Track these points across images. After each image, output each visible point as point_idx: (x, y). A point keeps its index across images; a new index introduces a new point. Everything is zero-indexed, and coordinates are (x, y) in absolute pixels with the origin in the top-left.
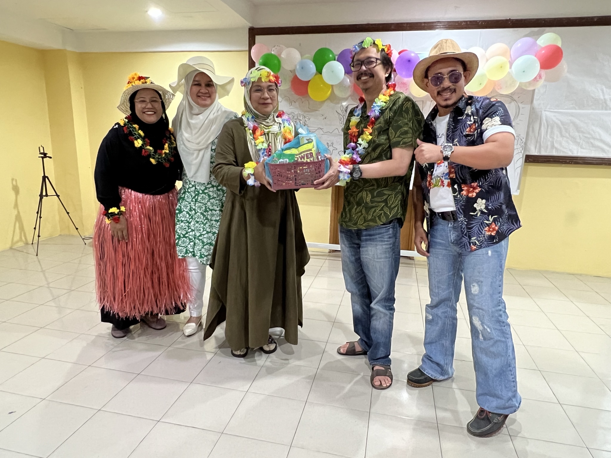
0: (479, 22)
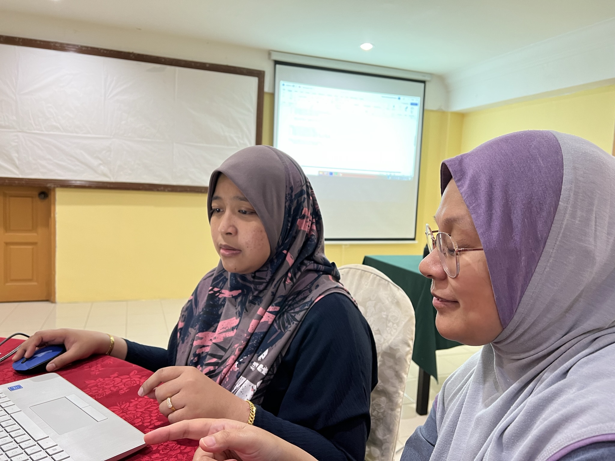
0: (101, 50)
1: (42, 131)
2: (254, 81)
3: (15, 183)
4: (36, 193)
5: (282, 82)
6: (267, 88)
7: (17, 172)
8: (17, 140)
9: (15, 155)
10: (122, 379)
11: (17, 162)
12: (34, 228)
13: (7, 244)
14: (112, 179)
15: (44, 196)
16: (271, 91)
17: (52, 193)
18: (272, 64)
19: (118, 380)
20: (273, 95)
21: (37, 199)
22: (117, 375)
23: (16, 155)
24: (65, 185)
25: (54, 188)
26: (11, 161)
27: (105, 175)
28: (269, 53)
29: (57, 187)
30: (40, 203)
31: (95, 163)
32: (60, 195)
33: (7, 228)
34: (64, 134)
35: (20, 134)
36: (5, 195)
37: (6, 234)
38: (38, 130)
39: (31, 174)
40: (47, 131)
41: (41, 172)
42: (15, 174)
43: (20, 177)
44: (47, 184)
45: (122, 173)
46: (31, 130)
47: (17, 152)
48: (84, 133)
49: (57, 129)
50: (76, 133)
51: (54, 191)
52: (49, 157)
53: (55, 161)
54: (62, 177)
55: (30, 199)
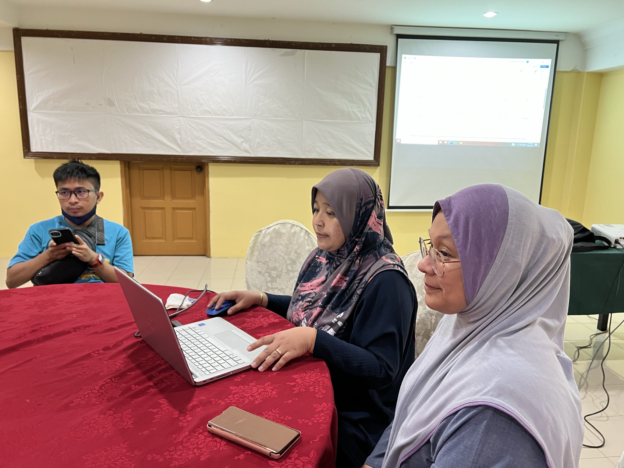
0: (242, 41)
1: (198, 115)
2: (376, 56)
3: (179, 160)
4: (194, 167)
5: (403, 56)
6: (389, 62)
7: (179, 150)
8: (179, 124)
9: (177, 136)
10: (265, 319)
11: (179, 142)
12: (193, 197)
13: (174, 209)
14: (252, 155)
15: (200, 170)
16: (393, 65)
17: (206, 167)
18: (394, 38)
19: (262, 320)
20: (394, 68)
21: (195, 172)
22: (262, 317)
23: (179, 136)
24: (215, 160)
25: (208, 163)
26: (175, 141)
27: (247, 151)
28: (392, 27)
29: (210, 162)
30: (197, 176)
31: (238, 140)
32: (212, 168)
33: (174, 197)
34: (214, 117)
35: (181, 118)
36: (171, 169)
37: (173, 201)
38: (194, 114)
39: (190, 152)
40: (201, 115)
41: (198, 150)
42: (178, 152)
43: (182, 154)
44: (202, 160)
45: (260, 149)
46: (189, 115)
47: (180, 133)
48: (229, 116)
49: (209, 112)
50: (224, 115)
51: (208, 165)
52: (203, 137)
53: (208, 140)
54: (214, 153)
55: (190, 172)
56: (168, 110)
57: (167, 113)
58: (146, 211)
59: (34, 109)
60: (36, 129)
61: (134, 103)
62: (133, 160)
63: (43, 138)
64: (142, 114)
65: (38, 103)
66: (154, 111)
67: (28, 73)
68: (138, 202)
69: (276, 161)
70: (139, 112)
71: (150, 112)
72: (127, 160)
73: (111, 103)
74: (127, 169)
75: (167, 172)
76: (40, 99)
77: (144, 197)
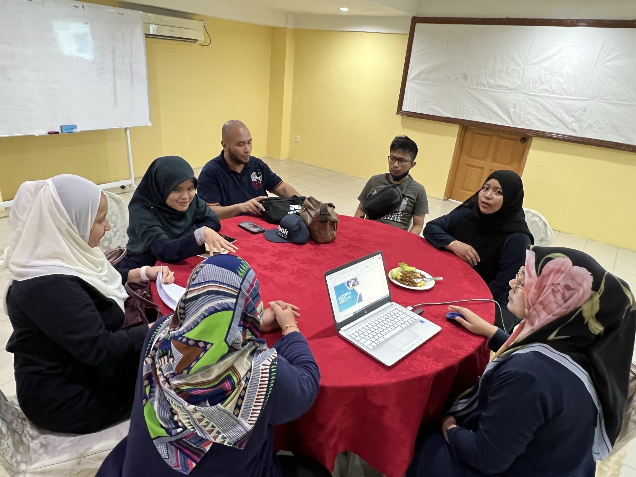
1: (536, 93)
3: (507, 130)
4: (519, 138)
7: (510, 122)
8: (516, 100)
9: (512, 110)
11: (512, 116)
14: (579, 135)
15: (524, 141)
17: (530, 139)
21: (519, 143)
24: (540, 135)
25: (532, 136)
26: (508, 114)
27: (574, 131)
29: (535, 136)
30: (519, 146)
31: (568, 119)
32: (535, 142)
33: (494, 160)
34: (552, 95)
35: (519, 95)
36: (499, 136)
38: (533, 92)
39: (519, 125)
40: (539, 93)
41: (526, 124)
42: (509, 124)
43: (512, 126)
44: (528, 133)
45: (589, 130)
46: (527, 92)
47: (514, 108)
48: (568, 95)
49: (548, 91)
50: (562, 95)
51: (532, 138)
52: (535, 113)
53: (538, 116)
54: (540, 129)
55: (515, 141)
56: (510, 87)
57: (509, 89)
58: (468, 167)
59: (412, 79)
60: (409, 95)
61: (484, 79)
62: (469, 126)
63: (412, 101)
64: (488, 89)
65: (415, 74)
66: (499, 86)
67: (414, 51)
68: (465, 159)
69: (603, 144)
70: (486, 86)
71: (494, 88)
72: (465, 125)
73: (466, 77)
74: (464, 131)
75: (495, 139)
76: (417, 72)
77: (470, 156)
